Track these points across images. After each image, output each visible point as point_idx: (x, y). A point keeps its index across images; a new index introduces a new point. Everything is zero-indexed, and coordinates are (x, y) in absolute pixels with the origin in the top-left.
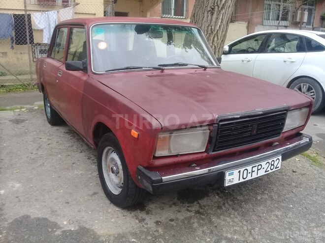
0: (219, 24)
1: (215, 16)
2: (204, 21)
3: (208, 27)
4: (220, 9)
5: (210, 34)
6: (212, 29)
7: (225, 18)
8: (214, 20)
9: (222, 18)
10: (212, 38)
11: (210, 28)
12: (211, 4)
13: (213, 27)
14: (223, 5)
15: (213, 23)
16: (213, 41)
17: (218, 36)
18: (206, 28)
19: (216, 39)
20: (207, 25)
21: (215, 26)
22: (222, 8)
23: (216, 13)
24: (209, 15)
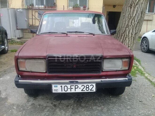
0: (135, 13)
1: (132, 9)
2: (127, 12)
3: (129, 15)
4: (135, 5)
5: (130, 19)
6: (130, 16)
7: (139, 10)
8: (132, 11)
9: (137, 10)
10: (131, 21)
11: (130, 15)
12: (130, 2)
13: (131, 15)
14: (137, 2)
15: (131, 13)
16: (132, 23)
17: (134, 20)
18: (127, 16)
19: (133, 21)
20: (128, 14)
21: (133, 14)
22: (137, 4)
23: (133, 7)
24: (129, 8)
